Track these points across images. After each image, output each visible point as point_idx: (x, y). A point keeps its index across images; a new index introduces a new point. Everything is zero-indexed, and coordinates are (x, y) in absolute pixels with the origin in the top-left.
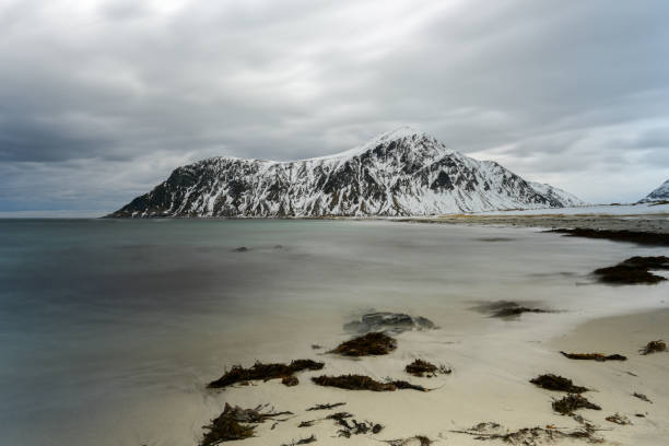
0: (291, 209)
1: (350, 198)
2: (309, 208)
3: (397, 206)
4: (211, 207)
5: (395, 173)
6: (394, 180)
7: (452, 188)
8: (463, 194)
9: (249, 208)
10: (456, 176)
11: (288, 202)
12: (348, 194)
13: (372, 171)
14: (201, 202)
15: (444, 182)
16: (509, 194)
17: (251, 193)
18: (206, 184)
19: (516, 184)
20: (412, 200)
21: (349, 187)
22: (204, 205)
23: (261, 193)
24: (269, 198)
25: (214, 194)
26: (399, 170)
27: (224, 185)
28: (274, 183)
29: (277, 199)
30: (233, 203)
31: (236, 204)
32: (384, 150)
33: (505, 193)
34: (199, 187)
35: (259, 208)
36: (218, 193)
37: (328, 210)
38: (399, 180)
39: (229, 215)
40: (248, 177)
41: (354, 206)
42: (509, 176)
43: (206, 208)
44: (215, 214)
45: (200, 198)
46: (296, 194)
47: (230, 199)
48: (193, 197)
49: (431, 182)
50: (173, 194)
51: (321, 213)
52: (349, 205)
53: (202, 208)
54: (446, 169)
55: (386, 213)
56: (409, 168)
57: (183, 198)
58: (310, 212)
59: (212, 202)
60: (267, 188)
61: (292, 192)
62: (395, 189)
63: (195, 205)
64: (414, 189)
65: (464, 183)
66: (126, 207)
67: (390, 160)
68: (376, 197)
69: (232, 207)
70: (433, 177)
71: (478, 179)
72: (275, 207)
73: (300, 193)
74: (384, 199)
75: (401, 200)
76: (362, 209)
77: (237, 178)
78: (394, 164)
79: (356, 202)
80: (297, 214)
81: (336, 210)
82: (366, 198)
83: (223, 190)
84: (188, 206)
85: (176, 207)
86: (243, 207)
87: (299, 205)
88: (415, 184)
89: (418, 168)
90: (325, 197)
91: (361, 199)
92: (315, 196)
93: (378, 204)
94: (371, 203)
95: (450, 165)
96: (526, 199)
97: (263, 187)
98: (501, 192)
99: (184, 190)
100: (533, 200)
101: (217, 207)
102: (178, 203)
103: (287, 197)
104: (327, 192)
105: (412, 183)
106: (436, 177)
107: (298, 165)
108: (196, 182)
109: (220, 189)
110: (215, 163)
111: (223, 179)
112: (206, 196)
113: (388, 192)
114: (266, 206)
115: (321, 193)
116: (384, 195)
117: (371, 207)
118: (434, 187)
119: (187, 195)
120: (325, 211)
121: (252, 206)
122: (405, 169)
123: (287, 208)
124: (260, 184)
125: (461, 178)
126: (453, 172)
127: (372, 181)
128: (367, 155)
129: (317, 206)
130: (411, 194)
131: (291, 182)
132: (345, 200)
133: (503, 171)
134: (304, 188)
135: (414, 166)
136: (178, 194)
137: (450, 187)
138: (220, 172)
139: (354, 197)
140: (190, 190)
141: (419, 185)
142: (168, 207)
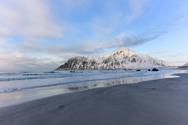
0: (97, 68)
1: (111, 65)
2: (101, 67)
3: (123, 67)
4: (78, 67)
5: (122, 59)
7: (136, 62)
8: (139, 63)
9: (87, 67)
10: (137, 59)
12: (110, 64)
13: (116, 58)
14: (76, 66)
15: (134, 60)
17: (87, 64)
19: (152, 60)
20: (126, 65)
23: (89, 64)
24: (91, 65)
25: (78, 64)
26: (123, 58)
27: (81, 62)
28: (92, 61)
29: (93, 65)
30: (83, 66)
31: (84, 67)
32: (119, 53)
33: (149, 63)
35: (89, 67)
36: (79, 64)
37: (106, 68)
38: (123, 60)
39: (82, 69)
40: (86, 60)
41: (112, 67)
42: (150, 59)
43: (77, 68)
44: (79, 69)
46: (98, 64)
47: (82, 66)
48: (74, 65)
49: (131, 60)
53: (76, 68)
54: (134, 57)
55: (120, 68)
56: (125, 57)
57: (71, 65)
59: (78, 66)
60: (91, 62)
61: (97, 64)
62: (122, 62)
63: (74, 67)
64: (127, 63)
65: (139, 61)
66: (58, 68)
67: (120, 55)
68: (117, 64)
70: (131, 59)
71: (143, 60)
72: (93, 67)
73: (99, 64)
74: (119, 65)
75: (124, 65)
76: (114, 68)
77: (84, 60)
78: (121, 56)
79: (112, 66)
81: (108, 68)
82: (115, 65)
83: (81, 64)
84: (73, 67)
86: (85, 67)
87: (99, 67)
90: (105, 65)
91: (114, 65)
92: (102, 65)
93: (118, 66)
94: (116, 66)
95: (135, 56)
97: (90, 62)
101: (79, 67)
102: (70, 67)
103: (95, 65)
105: (126, 61)
106: (132, 59)
107: (98, 57)
108: (74, 61)
109: (80, 63)
110: (78, 57)
111: (80, 61)
112: (77, 65)
113: (120, 63)
114: (91, 67)
115: (104, 64)
116: (119, 64)
118: (132, 61)
119: (72, 65)
122: (124, 57)
123: (96, 67)
124: (89, 62)
125: (138, 60)
127: (116, 61)
128: (115, 54)
129: (103, 67)
130: (126, 63)
131: (96, 61)
132: (110, 65)
133: (149, 57)
134: (100, 62)
135: (126, 57)
136: (70, 65)
137: (135, 62)
138: (79, 59)
139: (112, 64)
140: (73, 64)
141: (128, 61)
142: (68, 68)
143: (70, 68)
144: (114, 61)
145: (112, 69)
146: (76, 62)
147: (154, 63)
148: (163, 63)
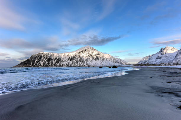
0: (62, 65)
2: (66, 64)
3: (87, 64)
4: (42, 64)
6: (86, 58)
8: (101, 61)
9: (52, 64)
10: (100, 57)
11: (61, 63)
12: (76, 61)
13: (81, 56)
14: (39, 63)
15: (97, 58)
17: (52, 61)
20: (91, 62)
21: (76, 59)
23: (55, 61)
24: (57, 62)
25: (42, 61)
26: (87, 56)
28: (58, 58)
29: (58, 62)
31: (48, 63)
32: (84, 51)
33: (110, 61)
35: (54, 64)
39: (47, 66)
40: (51, 57)
41: (77, 64)
43: (41, 64)
44: (43, 66)
45: (39, 62)
46: (63, 61)
47: (47, 62)
48: (38, 62)
49: (94, 58)
50: (32, 61)
52: (76, 64)
53: (39, 65)
54: (98, 56)
56: (90, 55)
57: (34, 62)
61: (62, 61)
62: (86, 60)
63: (38, 64)
67: (85, 53)
68: (82, 62)
70: (95, 57)
71: (105, 58)
72: (58, 64)
73: (64, 61)
75: (88, 62)
76: (79, 65)
77: (48, 57)
79: (78, 63)
80: (64, 66)
81: (73, 65)
82: (80, 62)
83: (45, 60)
84: (36, 64)
85: (33, 65)
86: (50, 64)
87: (64, 64)
90: (70, 62)
91: (79, 62)
93: (83, 63)
94: (81, 63)
95: (99, 55)
97: (55, 59)
99: (34, 60)
101: (44, 64)
102: (33, 63)
104: (71, 61)
105: (90, 59)
107: (63, 54)
108: (38, 58)
110: (42, 54)
111: (45, 58)
113: (85, 61)
115: (69, 61)
116: (84, 61)
119: (36, 61)
120: (70, 65)
122: (89, 55)
123: (61, 64)
124: (54, 59)
125: (101, 58)
127: (81, 58)
128: (80, 52)
129: (68, 64)
130: (90, 61)
131: (62, 58)
132: (75, 62)
133: (110, 56)
134: (65, 60)
137: (99, 60)
138: (44, 56)
139: (77, 62)
140: (36, 60)
141: (92, 59)
142: (31, 65)
144: (79, 59)
145: (77, 66)
146: (40, 58)
147: (114, 61)
148: (121, 62)
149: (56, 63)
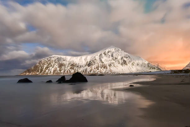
2: (83, 71)
3: (111, 71)
4: (52, 71)
8: (131, 67)
9: (64, 72)
11: (77, 69)
12: (95, 67)
13: (103, 60)
14: (49, 70)
15: (125, 63)
16: (144, 67)
17: (65, 67)
18: (51, 64)
20: (116, 68)
21: (96, 65)
22: (50, 71)
23: (68, 67)
24: (71, 68)
25: (53, 67)
26: (111, 59)
27: (56, 64)
28: (72, 63)
29: (73, 69)
30: (60, 70)
32: (106, 53)
34: (49, 65)
35: (67, 71)
36: (54, 67)
37: (89, 72)
38: (111, 62)
40: (64, 62)
41: (98, 71)
43: (50, 72)
44: (54, 74)
45: (49, 68)
46: (79, 67)
47: (58, 69)
48: (47, 68)
50: (40, 67)
51: (87, 73)
52: (96, 70)
53: (49, 72)
54: (125, 59)
55: (107, 73)
57: (43, 69)
58: (84, 73)
60: (70, 65)
61: (78, 66)
62: (110, 65)
63: (47, 71)
65: (131, 63)
68: (104, 68)
69: (59, 71)
71: (135, 62)
72: (73, 71)
73: (80, 67)
75: (112, 68)
76: (100, 72)
77: (61, 62)
78: (109, 57)
79: (98, 69)
81: (92, 72)
82: (101, 68)
83: (56, 66)
84: (45, 71)
86: (62, 71)
87: (80, 71)
88: (116, 64)
89: (117, 59)
91: (100, 68)
92: (85, 68)
93: (105, 70)
94: (103, 70)
96: (149, 68)
98: (142, 66)
100: (151, 68)
101: (54, 71)
103: (76, 68)
104: (89, 66)
105: (115, 63)
106: (122, 61)
108: (47, 63)
109: (55, 66)
110: (53, 58)
111: (56, 62)
112: (51, 68)
113: (108, 66)
115: (87, 67)
116: (107, 67)
117: (103, 71)
118: (122, 64)
119: (45, 68)
120: (88, 73)
121: (65, 71)
122: (113, 59)
123: (77, 71)
124: (68, 64)
125: (129, 62)
126: (127, 60)
127: (103, 63)
128: (101, 55)
129: (86, 70)
130: (115, 66)
131: (77, 63)
132: (95, 69)
134: (82, 65)
135: (115, 58)
136: (42, 67)
137: (127, 64)
138: (55, 60)
139: (98, 68)
140: (45, 66)
141: (117, 64)
142: (38, 72)
143: (40, 72)
144: (100, 64)
145: (97, 73)
146: (50, 64)
147: (148, 66)
148: (159, 67)
149: (70, 70)
